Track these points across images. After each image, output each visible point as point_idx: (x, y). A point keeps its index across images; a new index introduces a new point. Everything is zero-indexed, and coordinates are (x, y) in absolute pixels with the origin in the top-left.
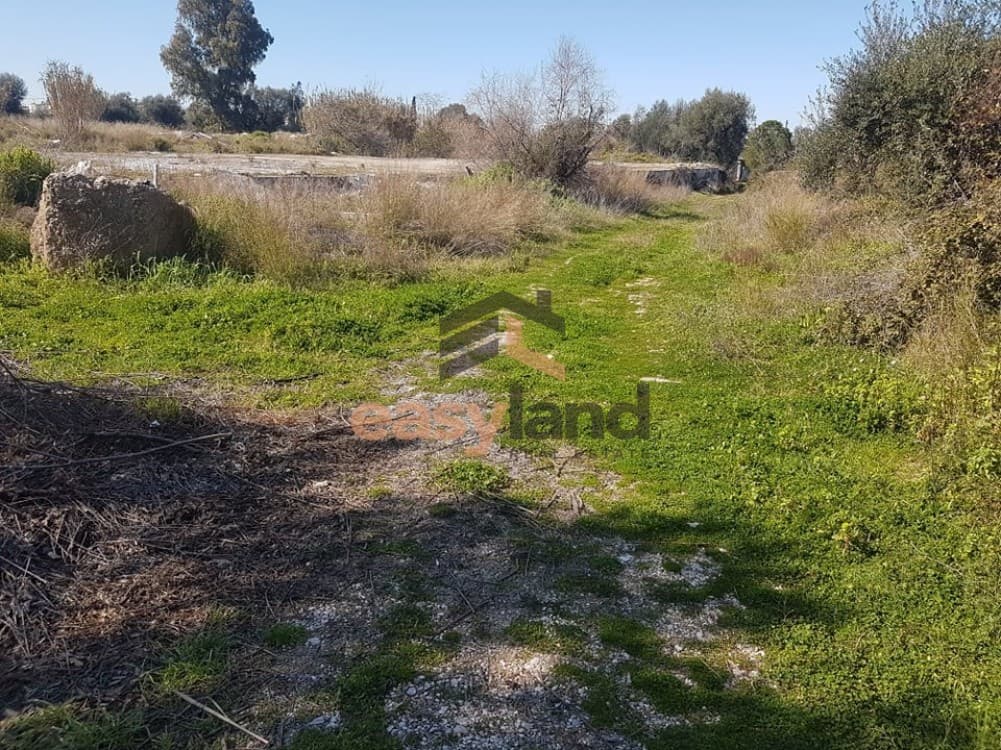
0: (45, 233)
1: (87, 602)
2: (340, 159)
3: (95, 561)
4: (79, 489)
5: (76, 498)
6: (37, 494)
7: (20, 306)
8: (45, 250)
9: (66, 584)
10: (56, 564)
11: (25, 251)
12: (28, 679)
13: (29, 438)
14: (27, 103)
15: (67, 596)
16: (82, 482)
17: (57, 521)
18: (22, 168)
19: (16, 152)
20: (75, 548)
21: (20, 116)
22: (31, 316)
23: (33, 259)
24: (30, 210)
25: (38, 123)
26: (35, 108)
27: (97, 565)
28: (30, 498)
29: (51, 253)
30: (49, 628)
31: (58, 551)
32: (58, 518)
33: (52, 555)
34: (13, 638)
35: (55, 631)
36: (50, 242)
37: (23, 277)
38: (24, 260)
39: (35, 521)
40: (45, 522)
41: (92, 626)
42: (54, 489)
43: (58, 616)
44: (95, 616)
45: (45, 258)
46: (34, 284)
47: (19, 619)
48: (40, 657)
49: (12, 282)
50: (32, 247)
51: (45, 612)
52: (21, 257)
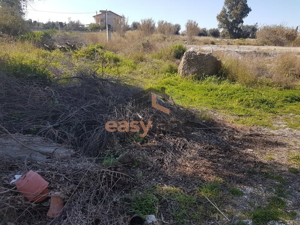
0: (182, 67)
1: (184, 164)
2: (267, 47)
3: (186, 154)
4: (184, 134)
5: (183, 136)
6: (175, 133)
7: (173, 85)
8: (181, 71)
9: (179, 158)
10: (177, 152)
11: (176, 71)
12: (169, 179)
13: (175, 119)
14: (180, 32)
15: (179, 161)
16: (185, 133)
17: (178, 141)
18: (179, 49)
19: (178, 45)
20: (182, 149)
21: (178, 35)
22: (175, 88)
23: (178, 73)
24: (179, 60)
25: (182, 37)
26: (181, 33)
27: (187, 155)
28: (173, 134)
29: (182, 72)
30: (175, 168)
31: (178, 149)
32: (179, 140)
33: (177, 149)
34: (167, 167)
35: (176, 169)
36: (183, 69)
37: (175, 78)
38: (176, 73)
39: (174, 140)
40: (176, 141)
41: (185, 170)
42: (179, 133)
43: (177, 165)
44: (185, 168)
45: (181, 73)
46: (177, 80)
47: (168, 163)
48: (172, 174)
49: (172, 79)
50: (178, 70)
51: (174, 163)
52: (175, 73)
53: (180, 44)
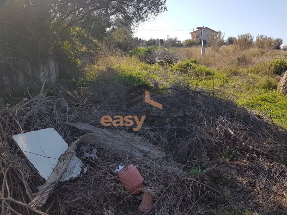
0: (283, 83)
1: (280, 193)
3: (283, 182)
4: (283, 159)
5: (281, 162)
6: (271, 156)
7: (270, 102)
8: (282, 88)
9: (275, 185)
10: (272, 178)
11: (275, 88)
12: (261, 206)
13: (272, 140)
14: (282, 46)
15: (274, 188)
16: (284, 158)
17: (275, 166)
18: (280, 65)
19: (279, 60)
20: (278, 176)
21: (279, 50)
22: (273, 106)
23: (277, 90)
24: (279, 76)
25: (284, 52)
26: (283, 47)
27: (284, 184)
28: (269, 157)
29: (283, 89)
30: (268, 195)
31: (273, 175)
32: (275, 165)
33: (272, 175)
34: (259, 193)
35: (270, 197)
36: (284, 86)
37: (273, 95)
38: (274, 90)
39: (269, 164)
40: (272, 165)
41: (280, 201)
42: (276, 157)
43: (271, 193)
44: (282, 199)
45: (281, 90)
46: (275, 97)
47: (261, 188)
48: (264, 201)
49: (270, 95)
50: (278, 87)
51: (268, 190)
52: (274, 89)
53: (282, 60)
